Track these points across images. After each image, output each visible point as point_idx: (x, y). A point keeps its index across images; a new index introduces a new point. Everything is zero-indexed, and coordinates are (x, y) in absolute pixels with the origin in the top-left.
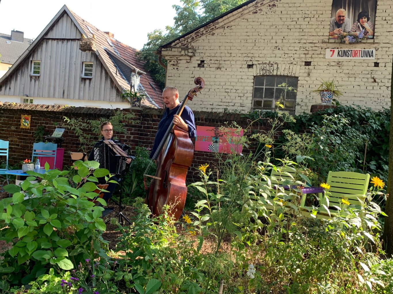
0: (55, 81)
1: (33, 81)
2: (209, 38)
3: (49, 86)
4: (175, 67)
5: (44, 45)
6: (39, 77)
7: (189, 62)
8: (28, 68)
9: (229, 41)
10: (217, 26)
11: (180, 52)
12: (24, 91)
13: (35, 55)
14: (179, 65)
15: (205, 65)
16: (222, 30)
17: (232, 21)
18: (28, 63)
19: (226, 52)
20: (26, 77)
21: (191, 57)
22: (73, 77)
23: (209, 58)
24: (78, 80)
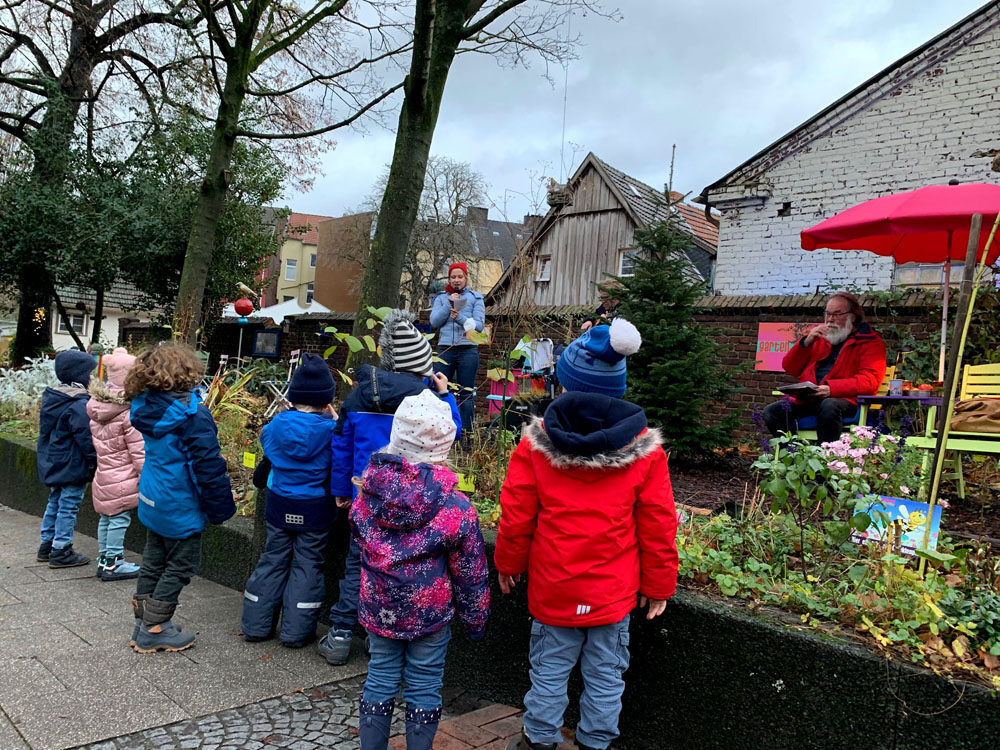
1: (539, 289)
2: (800, 158)
4: (735, 222)
5: (557, 227)
6: (548, 282)
7: (760, 210)
8: (531, 269)
9: (841, 158)
10: (816, 134)
11: (743, 192)
13: (543, 247)
14: (742, 217)
15: (793, 211)
16: (826, 139)
17: (847, 118)
19: (835, 179)
20: (529, 284)
21: (764, 199)
23: (801, 197)
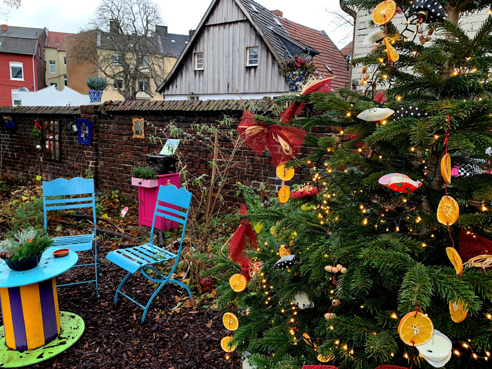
0: (219, 74)
1: (197, 76)
3: (214, 80)
5: (206, 34)
6: (203, 71)
8: (191, 62)
12: (189, 88)
13: (198, 47)
18: (192, 56)
20: (191, 72)
22: (237, 67)
24: (243, 69)
